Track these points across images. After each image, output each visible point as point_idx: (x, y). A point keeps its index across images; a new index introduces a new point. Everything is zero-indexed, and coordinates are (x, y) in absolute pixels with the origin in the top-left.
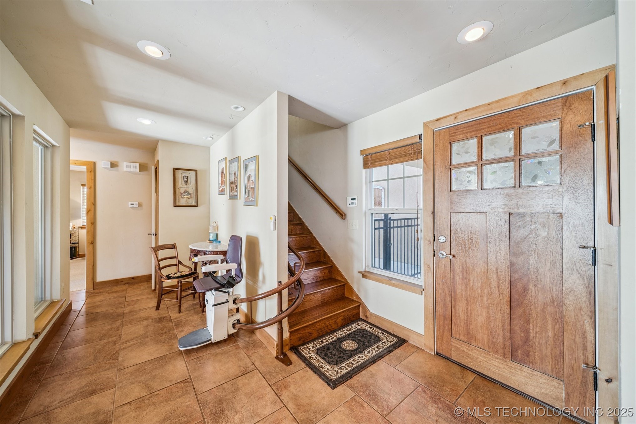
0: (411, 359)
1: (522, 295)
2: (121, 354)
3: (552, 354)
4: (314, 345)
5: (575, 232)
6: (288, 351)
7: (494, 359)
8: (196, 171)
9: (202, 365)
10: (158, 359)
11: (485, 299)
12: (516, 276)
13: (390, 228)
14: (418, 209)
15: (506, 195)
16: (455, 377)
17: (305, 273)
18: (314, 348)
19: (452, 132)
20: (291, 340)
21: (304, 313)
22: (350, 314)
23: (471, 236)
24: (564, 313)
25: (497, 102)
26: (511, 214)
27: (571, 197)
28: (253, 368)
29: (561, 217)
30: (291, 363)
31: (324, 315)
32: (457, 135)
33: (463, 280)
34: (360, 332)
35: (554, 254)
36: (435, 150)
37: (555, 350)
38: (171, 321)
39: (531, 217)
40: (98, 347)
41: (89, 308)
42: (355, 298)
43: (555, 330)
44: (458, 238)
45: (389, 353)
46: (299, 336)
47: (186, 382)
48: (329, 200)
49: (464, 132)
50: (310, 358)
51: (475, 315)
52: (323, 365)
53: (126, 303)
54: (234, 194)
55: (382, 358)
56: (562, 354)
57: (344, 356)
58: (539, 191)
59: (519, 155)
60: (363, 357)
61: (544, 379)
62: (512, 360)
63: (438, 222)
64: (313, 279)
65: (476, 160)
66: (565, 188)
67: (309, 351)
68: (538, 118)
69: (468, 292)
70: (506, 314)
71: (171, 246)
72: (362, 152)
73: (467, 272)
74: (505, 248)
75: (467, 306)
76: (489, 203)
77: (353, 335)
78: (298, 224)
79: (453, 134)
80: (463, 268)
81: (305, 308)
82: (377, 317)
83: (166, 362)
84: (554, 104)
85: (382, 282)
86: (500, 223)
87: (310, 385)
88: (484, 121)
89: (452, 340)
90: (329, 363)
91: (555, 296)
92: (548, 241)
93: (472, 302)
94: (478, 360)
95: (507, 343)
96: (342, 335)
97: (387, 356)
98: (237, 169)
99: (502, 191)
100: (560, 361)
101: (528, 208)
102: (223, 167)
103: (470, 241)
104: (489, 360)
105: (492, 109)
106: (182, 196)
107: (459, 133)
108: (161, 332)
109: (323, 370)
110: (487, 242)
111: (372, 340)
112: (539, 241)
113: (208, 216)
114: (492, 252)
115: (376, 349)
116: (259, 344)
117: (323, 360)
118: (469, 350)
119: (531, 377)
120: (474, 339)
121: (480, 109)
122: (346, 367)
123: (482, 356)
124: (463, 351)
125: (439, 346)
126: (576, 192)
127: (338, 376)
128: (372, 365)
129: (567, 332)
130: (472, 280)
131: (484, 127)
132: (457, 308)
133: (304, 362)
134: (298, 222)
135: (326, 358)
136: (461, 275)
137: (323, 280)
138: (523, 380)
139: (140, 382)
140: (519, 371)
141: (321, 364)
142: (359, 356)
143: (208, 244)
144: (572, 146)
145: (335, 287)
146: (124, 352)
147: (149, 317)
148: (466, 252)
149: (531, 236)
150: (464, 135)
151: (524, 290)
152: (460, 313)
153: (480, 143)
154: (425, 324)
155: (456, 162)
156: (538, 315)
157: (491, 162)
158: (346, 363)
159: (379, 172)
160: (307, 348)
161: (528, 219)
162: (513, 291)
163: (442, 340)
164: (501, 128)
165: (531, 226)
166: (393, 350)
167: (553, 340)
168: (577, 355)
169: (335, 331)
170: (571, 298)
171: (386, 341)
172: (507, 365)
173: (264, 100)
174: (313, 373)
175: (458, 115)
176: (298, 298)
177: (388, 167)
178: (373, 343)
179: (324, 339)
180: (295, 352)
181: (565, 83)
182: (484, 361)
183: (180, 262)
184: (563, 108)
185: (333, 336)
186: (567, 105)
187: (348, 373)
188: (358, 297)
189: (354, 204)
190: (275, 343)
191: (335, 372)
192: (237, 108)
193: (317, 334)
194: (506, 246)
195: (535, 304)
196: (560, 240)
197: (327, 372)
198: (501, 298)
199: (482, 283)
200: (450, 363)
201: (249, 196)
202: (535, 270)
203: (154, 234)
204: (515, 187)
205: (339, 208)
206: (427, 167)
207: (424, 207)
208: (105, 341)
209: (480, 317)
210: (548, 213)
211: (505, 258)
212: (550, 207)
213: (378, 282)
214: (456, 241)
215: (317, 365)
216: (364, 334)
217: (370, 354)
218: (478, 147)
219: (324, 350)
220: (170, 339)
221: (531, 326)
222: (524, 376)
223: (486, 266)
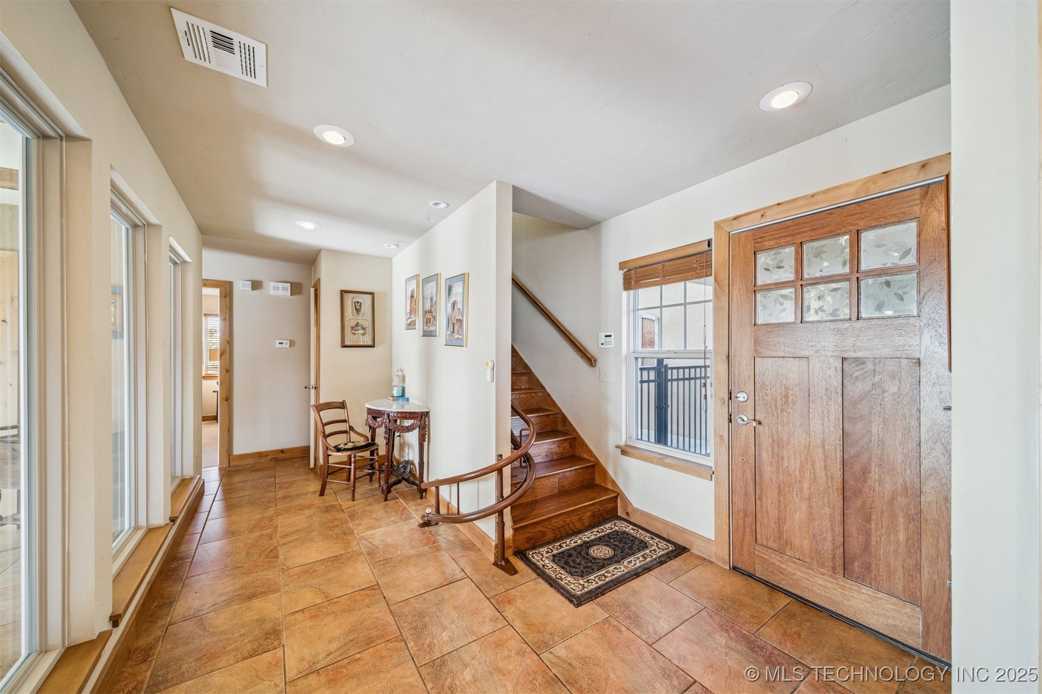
0: (694, 573)
1: (860, 479)
2: (281, 552)
3: (903, 567)
4: (549, 550)
5: (938, 386)
6: (512, 557)
7: (819, 576)
8: (372, 294)
9: (392, 569)
10: (332, 559)
11: (806, 486)
12: (852, 451)
13: (666, 380)
14: (706, 351)
15: (838, 331)
16: (759, 600)
17: (535, 447)
18: (549, 554)
19: (757, 237)
20: (515, 540)
21: (534, 504)
22: (602, 509)
23: (786, 393)
24: (922, 506)
25: (825, 192)
26: (845, 360)
27: (933, 335)
28: (463, 576)
29: (917, 365)
30: (516, 572)
31: (563, 508)
32: (765, 241)
33: (773, 458)
34: (618, 535)
35: (907, 419)
36: (733, 262)
37: (909, 561)
38: (343, 511)
39: (875, 364)
40: (250, 541)
41: (227, 490)
42: (609, 486)
43: (908, 532)
44: (767, 396)
45: (661, 565)
46: (527, 535)
47: (373, 589)
48: (571, 338)
49: (775, 236)
50: (543, 566)
51: (790, 509)
52: (562, 576)
53: (277, 486)
54: (431, 328)
55: (650, 571)
56: (918, 567)
57: (594, 565)
58: (886, 326)
59: (857, 272)
60: (620, 568)
61: (893, 604)
62: (846, 576)
63: (735, 371)
64: (547, 455)
65: (794, 279)
66: (925, 321)
67: (541, 557)
68: (885, 217)
69: (781, 476)
70: (836, 508)
71: (339, 405)
72: (622, 265)
73: (779, 446)
74: (835, 410)
75: (779, 496)
76: (812, 344)
77: (606, 539)
78: (523, 374)
79: (759, 240)
80: (773, 440)
81: (535, 497)
82: (643, 513)
83: (343, 563)
84: (908, 196)
85: (652, 462)
86: (828, 372)
87: (544, 600)
88: (805, 221)
89: (756, 548)
90: (571, 574)
91: (909, 481)
92: (898, 400)
93: (786, 490)
94: (795, 577)
95: (838, 552)
96: (591, 538)
97: (658, 568)
98: (434, 292)
99: (832, 326)
100: (916, 578)
101: (870, 350)
102: (414, 289)
103: (784, 399)
104: (812, 577)
105: (816, 203)
106: (353, 331)
107: (768, 238)
108: (331, 525)
109: (563, 583)
110: (809, 401)
111: (635, 547)
112: (886, 400)
113: (389, 361)
114: (816, 416)
115: (641, 559)
116: (470, 545)
117: (562, 570)
118: (782, 563)
119: (874, 600)
120: (789, 546)
121: (800, 203)
122: (596, 580)
123: (801, 571)
124: (773, 563)
125: (736, 557)
126: (940, 327)
127: (583, 591)
128: (634, 579)
129: (927, 534)
130: (787, 458)
131: (805, 229)
132: (764, 499)
133: (535, 572)
134: (523, 371)
135: (566, 567)
136: (770, 450)
137: (561, 458)
138: (861, 606)
139: (312, 587)
140: (856, 592)
141: (560, 575)
142: (615, 566)
143: (391, 402)
144: (935, 260)
145: (579, 469)
146: (284, 549)
147: (311, 505)
148: (778, 417)
149: (873, 392)
150: (775, 241)
151: (864, 473)
152: (769, 507)
153: (799, 253)
154: (716, 523)
155: (764, 282)
156: (885, 509)
157: (816, 282)
158: (595, 575)
159: (648, 295)
160: (539, 553)
161: (870, 366)
162: (847, 475)
163: (742, 548)
164: (831, 232)
165: (874, 377)
166: (667, 560)
167: (906, 546)
168: (940, 567)
169: (580, 532)
170: (932, 483)
171: (656, 548)
172: (837, 584)
173: (477, 193)
174: (547, 585)
175: (766, 212)
176: (525, 480)
177: (661, 287)
178: (637, 551)
179: (563, 543)
180: (521, 558)
181: (924, 165)
182: (805, 578)
183: (351, 428)
184: (922, 203)
185: (576, 539)
186: (927, 198)
187: (598, 588)
188: (614, 483)
189: (609, 343)
190: (494, 544)
191: (580, 586)
192: (437, 204)
193: (552, 536)
194: (837, 407)
195: (879, 494)
196: (916, 399)
197: (568, 585)
198: (830, 484)
199: (801, 463)
200: (753, 582)
201: (453, 332)
202: (880, 443)
203: (313, 387)
204: (850, 319)
205: (586, 350)
206: (720, 289)
207: (715, 348)
208: (257, 534)
209: (798, 513)
210: (899, 358)
211: (836, 425)
212: (901, 349)
213: (645, 461)
214: (763, 400)
215: (554, 576)
216: (624, 538)
217: (632, 564)
218: (796, 259)
219: (564, 556)
220: (345, 535)
221: (873, 525)
222: (863, 600)
223: (807, 436)
